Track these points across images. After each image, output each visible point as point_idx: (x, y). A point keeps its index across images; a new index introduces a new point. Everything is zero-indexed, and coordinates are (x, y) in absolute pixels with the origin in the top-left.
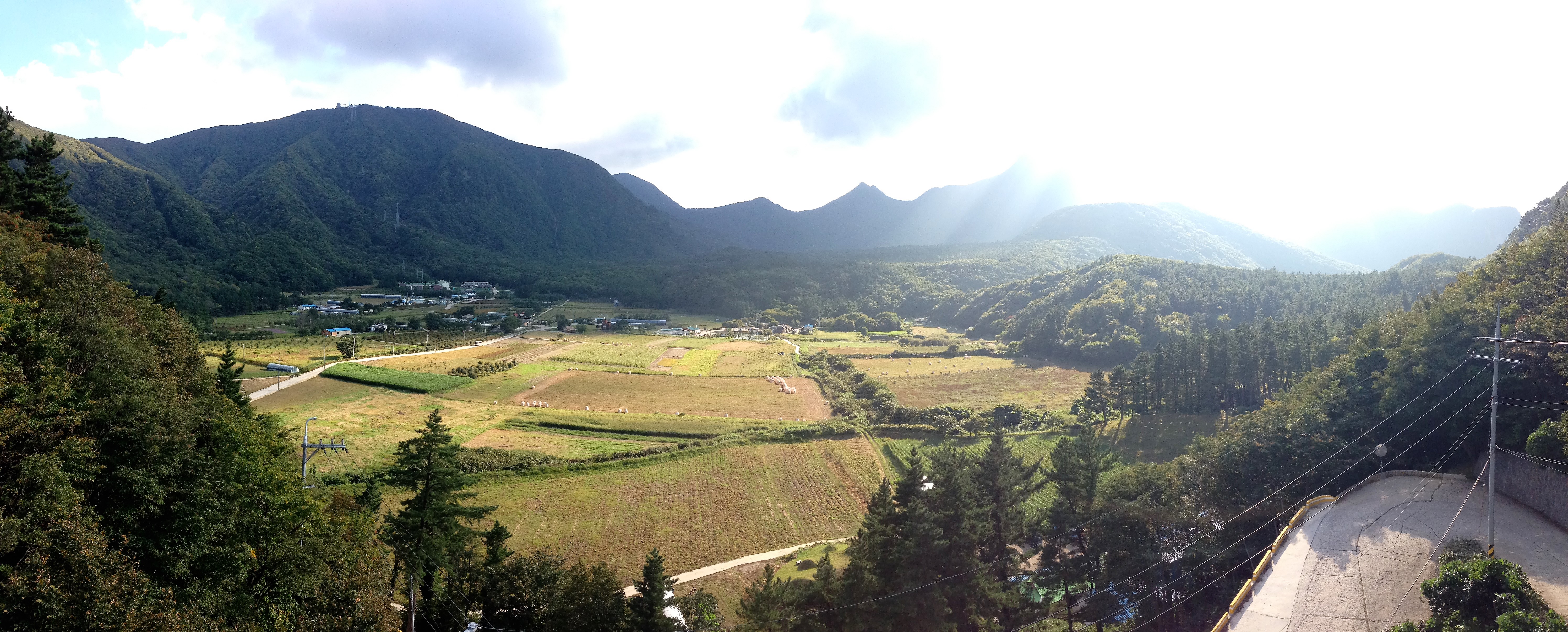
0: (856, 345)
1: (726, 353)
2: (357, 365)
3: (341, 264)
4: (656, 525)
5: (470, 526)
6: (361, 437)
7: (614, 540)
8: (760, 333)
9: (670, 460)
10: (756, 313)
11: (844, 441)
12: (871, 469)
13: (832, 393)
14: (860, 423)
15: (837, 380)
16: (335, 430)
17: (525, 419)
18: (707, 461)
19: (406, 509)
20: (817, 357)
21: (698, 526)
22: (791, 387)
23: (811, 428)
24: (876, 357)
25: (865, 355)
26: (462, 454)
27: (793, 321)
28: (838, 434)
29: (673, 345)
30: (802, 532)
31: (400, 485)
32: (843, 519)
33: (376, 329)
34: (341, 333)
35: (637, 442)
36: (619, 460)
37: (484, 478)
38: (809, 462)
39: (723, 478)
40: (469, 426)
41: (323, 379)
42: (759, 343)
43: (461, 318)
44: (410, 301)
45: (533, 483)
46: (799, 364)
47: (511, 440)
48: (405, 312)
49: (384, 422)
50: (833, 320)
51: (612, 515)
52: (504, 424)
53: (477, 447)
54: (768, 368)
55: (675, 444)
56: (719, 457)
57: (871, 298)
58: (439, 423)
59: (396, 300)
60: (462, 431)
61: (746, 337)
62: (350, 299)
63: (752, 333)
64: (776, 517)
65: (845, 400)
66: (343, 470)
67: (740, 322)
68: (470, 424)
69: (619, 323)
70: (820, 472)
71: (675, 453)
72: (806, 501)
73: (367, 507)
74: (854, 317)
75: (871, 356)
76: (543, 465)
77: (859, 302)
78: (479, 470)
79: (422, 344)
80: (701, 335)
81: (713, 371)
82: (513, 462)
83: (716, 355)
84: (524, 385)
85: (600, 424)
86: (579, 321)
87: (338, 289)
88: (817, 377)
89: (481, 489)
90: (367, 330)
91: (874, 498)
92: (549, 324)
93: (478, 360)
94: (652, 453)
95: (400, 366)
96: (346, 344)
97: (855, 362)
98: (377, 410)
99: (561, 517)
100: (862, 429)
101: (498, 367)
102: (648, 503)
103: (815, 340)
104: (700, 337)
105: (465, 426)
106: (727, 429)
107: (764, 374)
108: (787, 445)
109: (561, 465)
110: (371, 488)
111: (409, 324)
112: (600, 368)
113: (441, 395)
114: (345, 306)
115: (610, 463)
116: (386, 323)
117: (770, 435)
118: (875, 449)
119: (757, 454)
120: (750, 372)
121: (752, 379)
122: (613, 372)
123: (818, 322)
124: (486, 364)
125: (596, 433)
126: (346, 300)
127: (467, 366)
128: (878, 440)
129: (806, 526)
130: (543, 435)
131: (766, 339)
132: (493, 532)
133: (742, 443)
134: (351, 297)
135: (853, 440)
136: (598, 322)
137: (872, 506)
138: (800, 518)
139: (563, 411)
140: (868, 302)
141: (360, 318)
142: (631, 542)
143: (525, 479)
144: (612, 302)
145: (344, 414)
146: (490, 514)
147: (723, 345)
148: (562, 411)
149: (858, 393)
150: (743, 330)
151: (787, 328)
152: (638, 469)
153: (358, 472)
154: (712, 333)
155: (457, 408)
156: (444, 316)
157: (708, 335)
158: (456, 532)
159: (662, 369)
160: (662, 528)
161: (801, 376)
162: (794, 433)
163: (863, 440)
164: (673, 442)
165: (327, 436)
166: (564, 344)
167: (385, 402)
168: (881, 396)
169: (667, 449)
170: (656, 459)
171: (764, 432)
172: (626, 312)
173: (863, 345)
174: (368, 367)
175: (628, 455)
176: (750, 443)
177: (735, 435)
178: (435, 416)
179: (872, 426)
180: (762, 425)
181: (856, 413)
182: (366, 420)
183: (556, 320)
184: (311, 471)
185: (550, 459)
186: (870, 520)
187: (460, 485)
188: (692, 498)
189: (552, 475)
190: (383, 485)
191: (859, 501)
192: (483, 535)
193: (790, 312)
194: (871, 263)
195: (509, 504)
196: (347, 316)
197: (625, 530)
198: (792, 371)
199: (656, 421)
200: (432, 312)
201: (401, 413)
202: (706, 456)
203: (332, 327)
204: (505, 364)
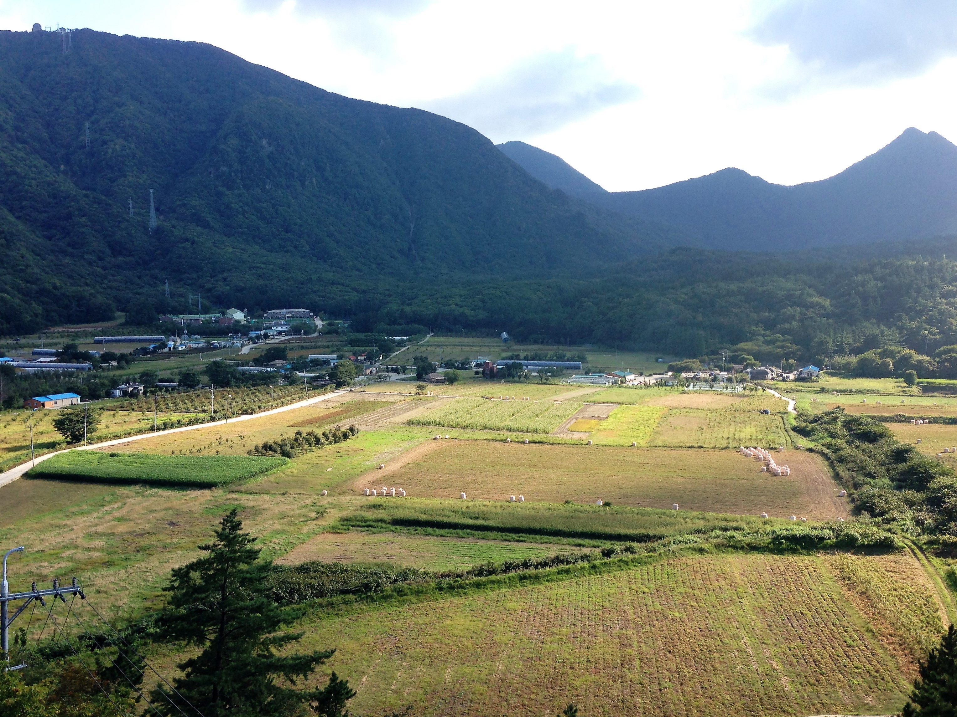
0: (896, 401)
1: (674, 411)
2: (93, 453)
3: (55, 287)
4: (570, 671)
5: (293, 687)
6: (105, 572)
7: (507, 693)
8: (729, 380)
9: (590, 574)
10: (721, 348)
11: (876, 558)
12: (924, 608)
13: (853, 478)
14: (903, 530)
15: (861, 456)
16: (57, 566)
17: (370, 515)
18: (646, 577)
19: (188, 675)
20: (826, 419)
21: (633, 675)
22: (782, 465)
23: (815, 533)
24: (933, 421)
25: (912, 418)
26: (274, 576)
27: (783, 361)
28: (863, 545)
29: (591, 399)
30: (802, 697)
31: (177, 638)
32: (873, 686)
33: (125, 393)
34: (60, 403)
35: (540, 546)
36: (512, 574)
37: (310, 611)
38: (814, 587)
39: (672, 603)
40: (283, 532)
41: (30, 482)
42: (728, 395)
43: (267, 366)
44: (181, 344)
45: (384, 612)
46: (795, 429)
47: (352, 548)
48: (173, 362)
49: (144, 542)
50: (853, 360)
51: (503, 655)
52: (338, 524)
53: (298, 563)
54: (743, 435)
55: (597, 551)
56: (665, 570)
57: (925, 321)
58: (239, 532)
59: (157, 344)
60: (274, 540)
61: (705, 387)
62: (74, 347)
63: (715, 380)
64: (760, 670)
65: (876, 491)
66: (76, 631)
67: (696, 363)
68: (286, 528)
69: (509, 367)
70: (832, 605)
71: (597, 562)
72: (808, 649)
73: (119, 684)
74: (891, 354)
75: (923, 419)
76: (400, 584)
77: (901, 328)
78: (302, 598)
79: (204, 411)
80: (636, 383)
81: (655, 439)
82: (354, 583)
83: (658, 414)
84: (368, 463)
85: (483, 519)
86: (448, 365)
87: (52, 329)
88: (826, 451)
89: (306, 627)
90: (109, 394)
91: (932, 656)
92: (404, 370)
93: (296, 429)
94: (562, 562)
95: (169, 449)
96: (71, 421)
97: (893, 428)
98: (132, 524)
99: (427, 661)
100: (907, 541)
101: (327, 438)
102: (557, 637)
103: (823, 390)
104: (634, 387)
105: (278, 532)
106: (677, 527)
107: (736, 444)
108: (776, 557)
109: (427, 582)
110: (126, 652)
111: (180, 381)
112: (481, 435)
113: (238, 488)
114: (66, 357)
115: (498, 577)
116: (141, 383)
117: (749, 539)
118: (931, 577)
119: (726, 568)
120: (713, 441)
121: (717, 452)
122: (502, 441)
123: (827, 361)
124: (308, 434)
125: (477, 533)
126: (68, 348)
127: (279, 440)
128: (937, 561)
129: (809, 689)
130: (398, 539)
131: (739, 389)
132: (329, 691)
133: (701, 551)
134: (77, 342)
135: (891, 557)
136: (478, 365)
137: (929, 668)
138: (799, 675)
139: (427, 501)
140: (919, 328)
141: (95, 377)
142: (533, 696)
143: (372, 606)
144: (499, 335)
145: (73, 536)
146: (323, 663)
147: (670, 398)
148: (425, 501)
149: (899, 480)
150: (702, 375)
151: (773, 372)
152: (542, 587)
153: (104, 630)
154: (652, 380)
155: (265, 506)
156: (238, 365)
157: (646, 384)
158: (269, 699)
159: (576, 436)
160: (579, 676)
161: (797, 448)
162: (786, 538)
163: (909, 559)
164: (594, 547)
165: (43, 578)
166: (427, 400)
167: (143, 508)
168: (942, 487)
169: (585, 557)
170: (567, 572)
171: (738, 535)
172: (520, 350)
173: (908, 401)
174: (112, 455)
175: (526, 565)
176: (714, 550)
177: (690, 537)
178: (231, 522)
179: (925, 538)
180: (735, 524)
181: (895, 513)
182: (112, 542)
183: (414, 364)
184: (16, 642)
185: (410, 575)
186: (926, 691)
187: (274, 624)
188: (624, 632)
189: (414, 599)
190: (145, 644)
191: (901, 659)
192: (313, 697)
193: (778, 347)
194: (926, 263)
195: (351, 646)
196: (70, 375)
197: (524, 678)
198: (783, 440)
199: (567, 514)
200: (218, 359)
201: (172, 524)
202: (645, 568)
203: (45, 393)
204: (339, 433)
